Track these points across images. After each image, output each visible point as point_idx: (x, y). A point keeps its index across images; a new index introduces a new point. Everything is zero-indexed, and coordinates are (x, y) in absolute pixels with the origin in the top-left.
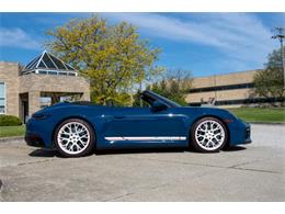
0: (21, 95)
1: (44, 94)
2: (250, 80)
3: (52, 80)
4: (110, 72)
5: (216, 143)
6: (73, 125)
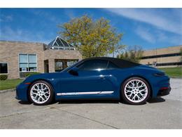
0: (45, 61)
1: (56, 61)
3: (61, 53)
4: (94, 47)
5: (141, 97)
6: (40, 85)
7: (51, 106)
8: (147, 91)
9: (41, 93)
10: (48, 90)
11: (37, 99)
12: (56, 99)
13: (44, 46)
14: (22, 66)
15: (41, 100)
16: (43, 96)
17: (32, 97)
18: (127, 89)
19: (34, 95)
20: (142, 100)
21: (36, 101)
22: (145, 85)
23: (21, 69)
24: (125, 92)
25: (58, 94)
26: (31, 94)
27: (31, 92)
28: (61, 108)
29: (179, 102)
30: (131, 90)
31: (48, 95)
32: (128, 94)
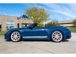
0: (18, 24)
2: (72, 22)
5: (59, 39)
6: (15, 33)
7: (20, 42)
8: (62, 37)
9: (16, 36)
10: (19, 35)
11: (14, 39)
12: (23, 39)
13: (18, 17)
14: (8, 26)
15: (16, 40)
16: (17, 38)
17: (12, 38)
18: (53, 35)
19: (13, 38)
20: (60, 40)
21: (13, 40)
22: (61, 34)
23: (7, 27)
24: (53, 37)
25: (23, 37)
26: (11, 37)
27: (12, 36)
28: (24, 43)
29: (75, 41)
30: (55, 36)
31: (19, 37)
32: (54, 38)
